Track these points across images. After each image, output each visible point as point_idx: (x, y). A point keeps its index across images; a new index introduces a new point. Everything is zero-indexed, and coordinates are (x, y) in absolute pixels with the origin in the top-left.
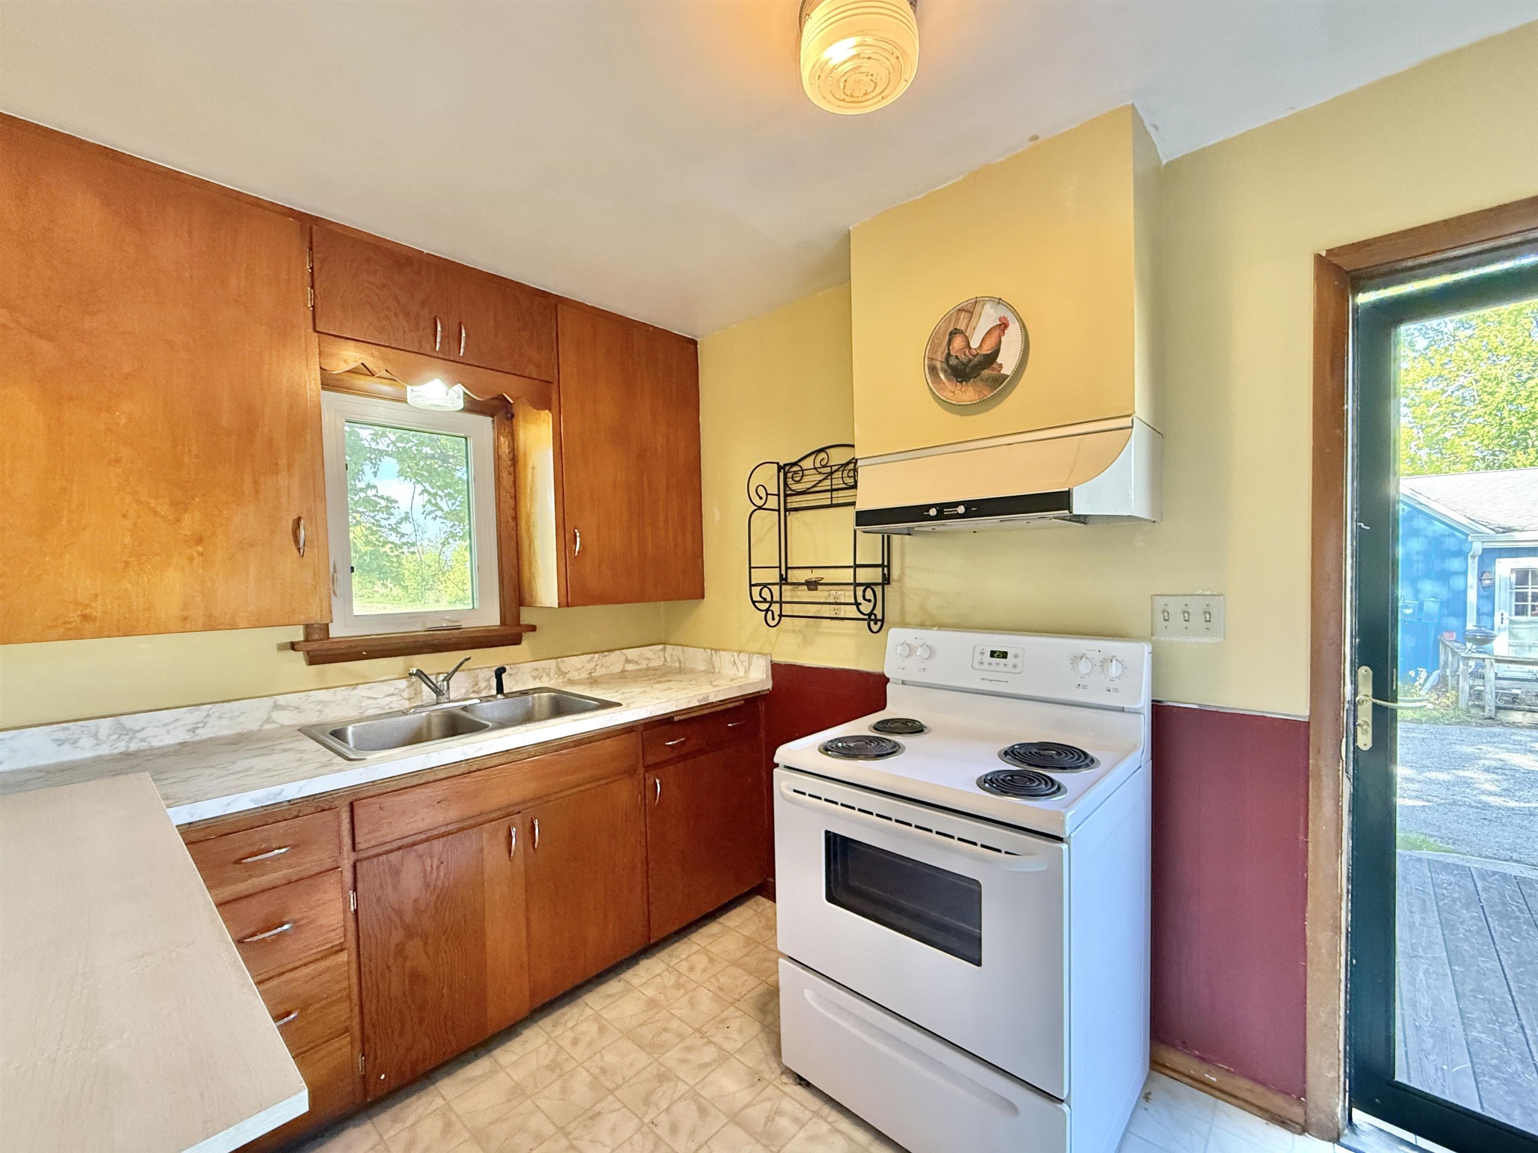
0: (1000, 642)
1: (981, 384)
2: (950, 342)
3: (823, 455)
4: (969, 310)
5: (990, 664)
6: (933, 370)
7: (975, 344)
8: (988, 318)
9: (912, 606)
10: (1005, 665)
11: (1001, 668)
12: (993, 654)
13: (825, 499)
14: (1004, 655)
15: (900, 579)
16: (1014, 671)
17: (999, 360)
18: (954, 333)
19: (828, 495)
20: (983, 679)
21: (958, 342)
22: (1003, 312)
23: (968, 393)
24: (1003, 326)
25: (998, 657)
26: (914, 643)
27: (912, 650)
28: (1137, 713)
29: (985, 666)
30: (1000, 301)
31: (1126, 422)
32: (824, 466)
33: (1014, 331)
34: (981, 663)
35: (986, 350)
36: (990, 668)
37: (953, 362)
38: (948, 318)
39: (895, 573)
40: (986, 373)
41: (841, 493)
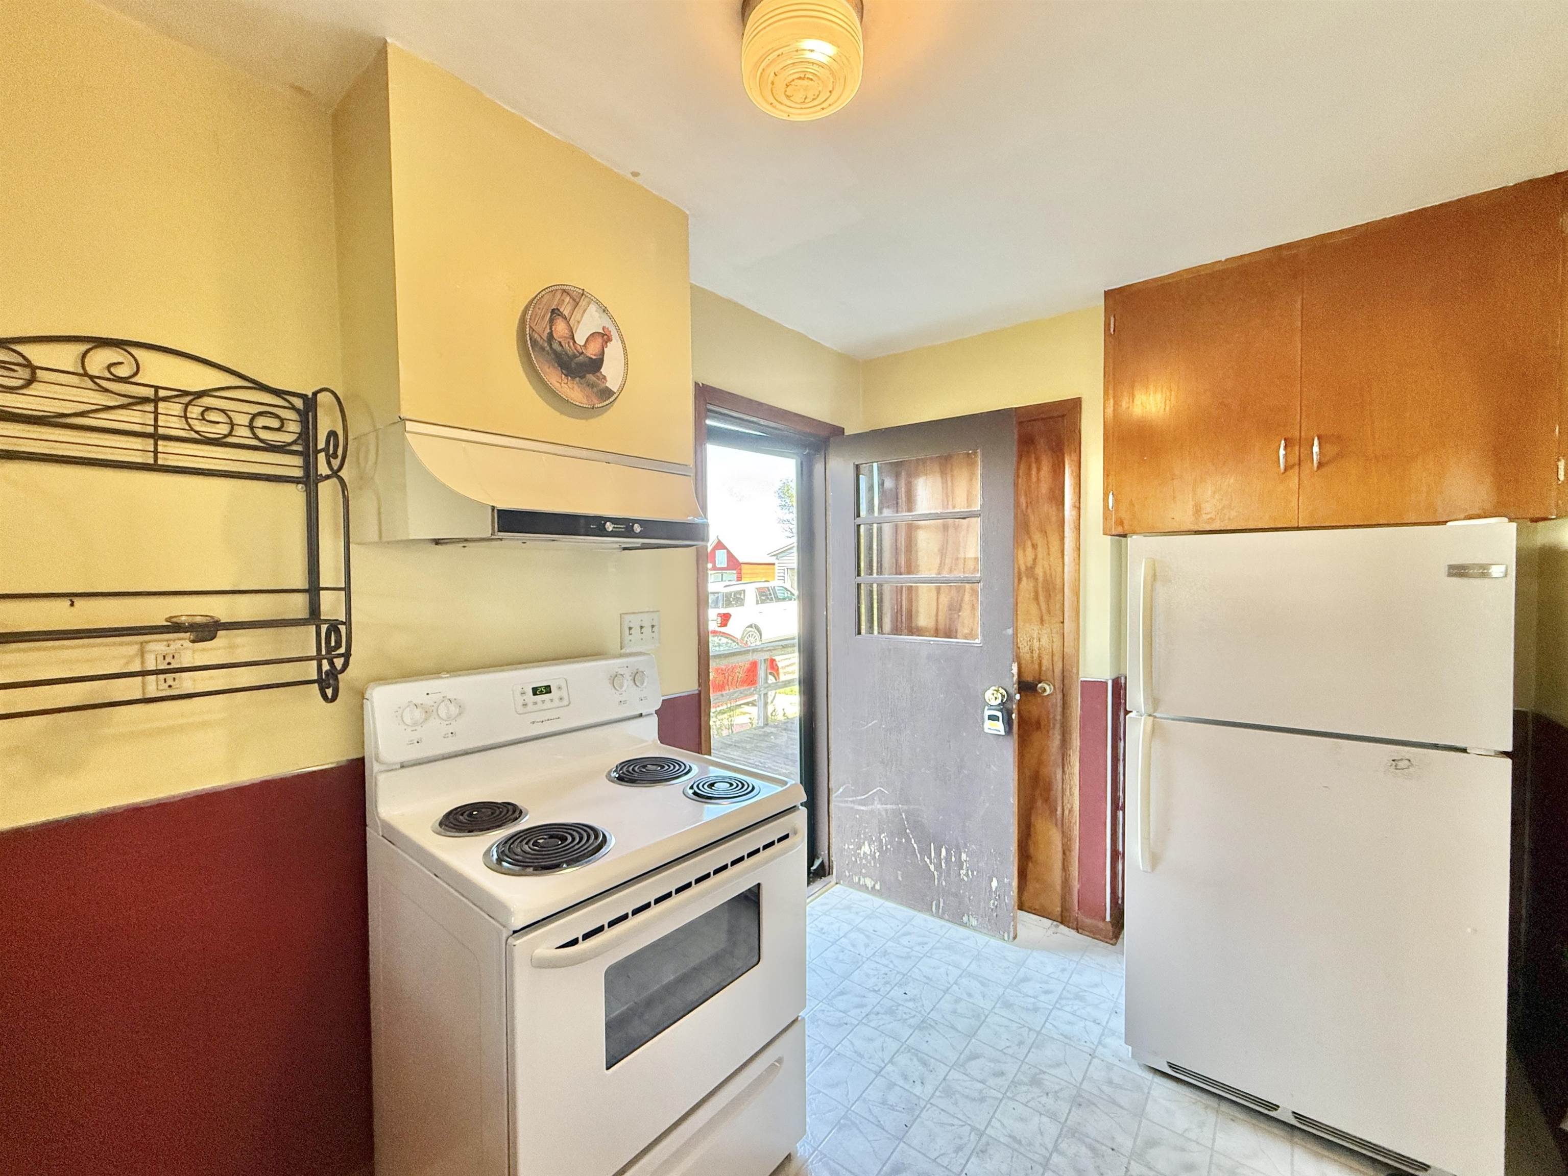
0: (539, 676)
2: (552, 321)
4: (574, 298)
5: (535, 703)
10: (552, 700)
11: (548, 705)
12: (535, 691)
14: (548, 689)
16: (561, 704)
17: (603, 371)
18: (557, 313)
20: (534, 723)
21: (561, 327)
23: (575, 392)
24: (606, 337)
25: (541, 693)
26: (428, 701)
29: (530, 707)
30: (605, 310)
34: (525, 705)
35: (591, 353)
36: (536, 708)
37: (556, 346)
40: (591, 378)
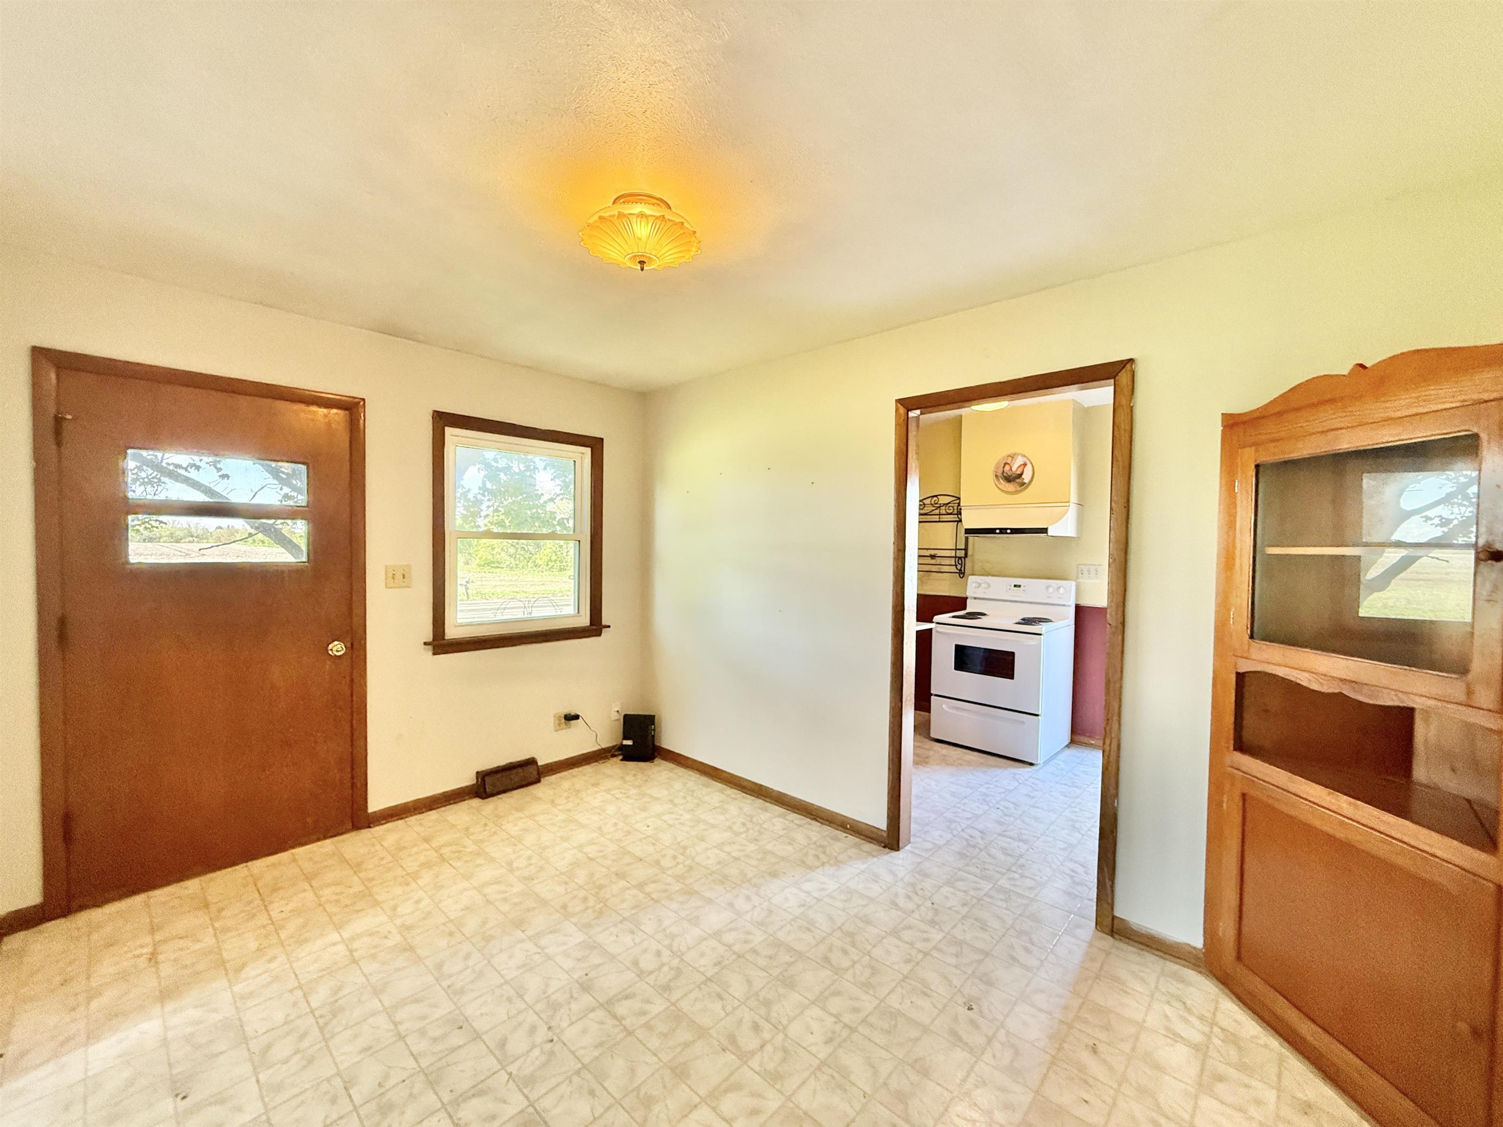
0: (1018, 581)
1: (1016, 485)
2: (1004, 467)
3: (935, 498)
4: (1012, 457)
6: (996, 476)
7: (1014, 469)
8: (1019, 461)
9: (977, 568)
10: (1020, 590)
11: (1018, 591)
13: (936, 518)
14: (1019, 586)
15: (972, 555)
16: (1023, 592)
17: (1023, 476)
18: (1006, 464)
19: (938, 517)
20: (1010, 596)
21: (1007, 468)
22: (1025, 460)
23: (1011, 487)
24: (1025, 465)
25: (1016, 587)
26: (981, 582)
27: (980, 584)
28: (1069, 606)
29: (1011, 591)
30: (1024, 456)
31: (1067, 504)
32: (936, 504)
33: (1029, 466)
35: (1019, 472)
36: (1013, 591)
37: (1005, 474)
38: (1004, 458)
39: (970, 553)
40: (1018, 480)
41: (944, 516)
